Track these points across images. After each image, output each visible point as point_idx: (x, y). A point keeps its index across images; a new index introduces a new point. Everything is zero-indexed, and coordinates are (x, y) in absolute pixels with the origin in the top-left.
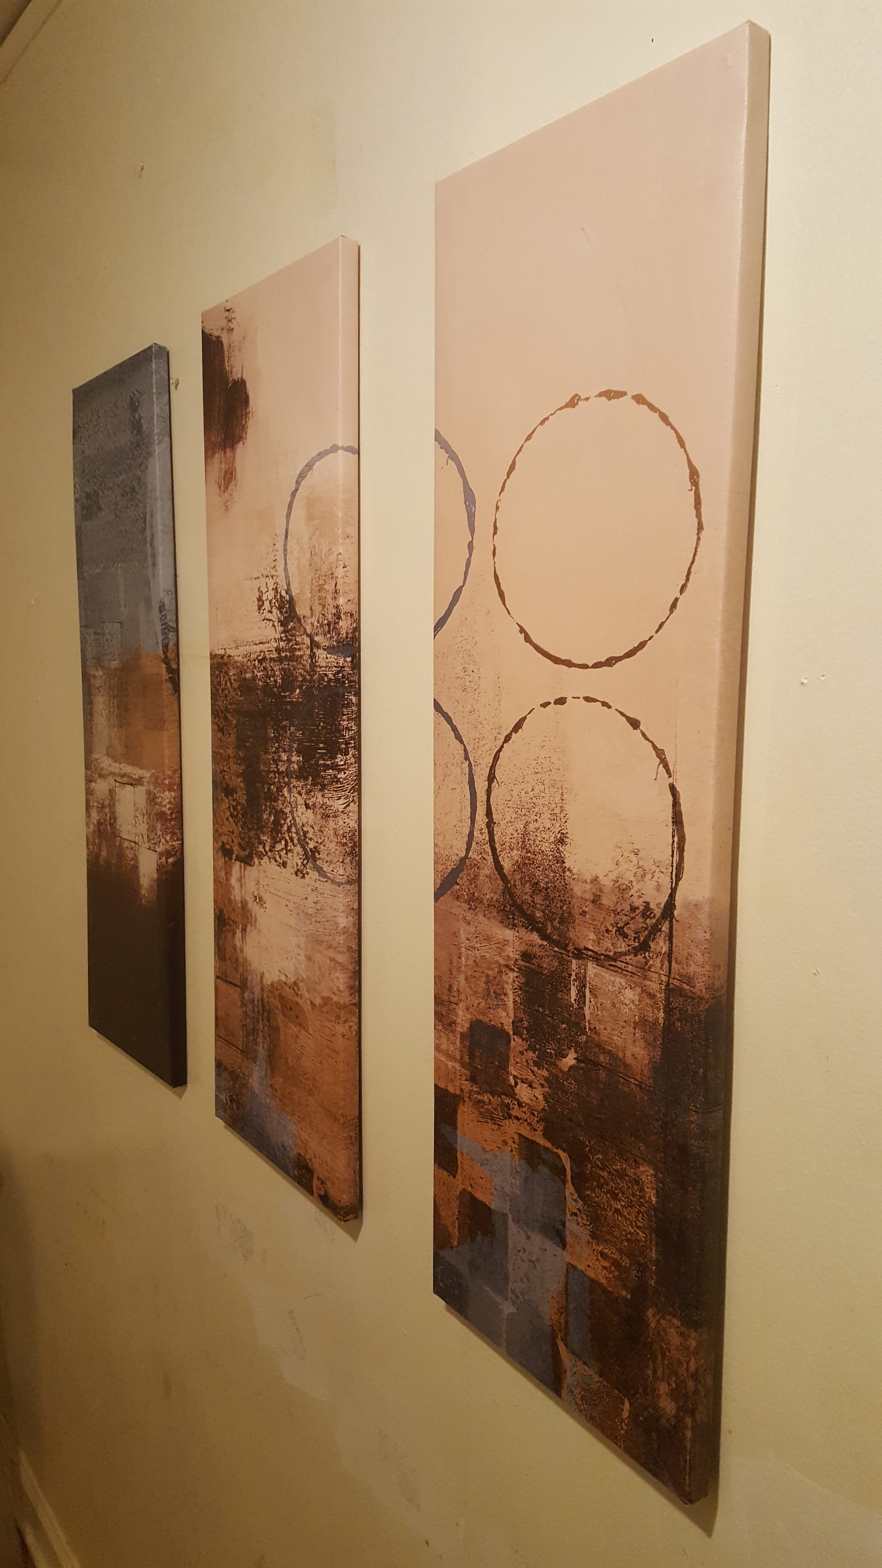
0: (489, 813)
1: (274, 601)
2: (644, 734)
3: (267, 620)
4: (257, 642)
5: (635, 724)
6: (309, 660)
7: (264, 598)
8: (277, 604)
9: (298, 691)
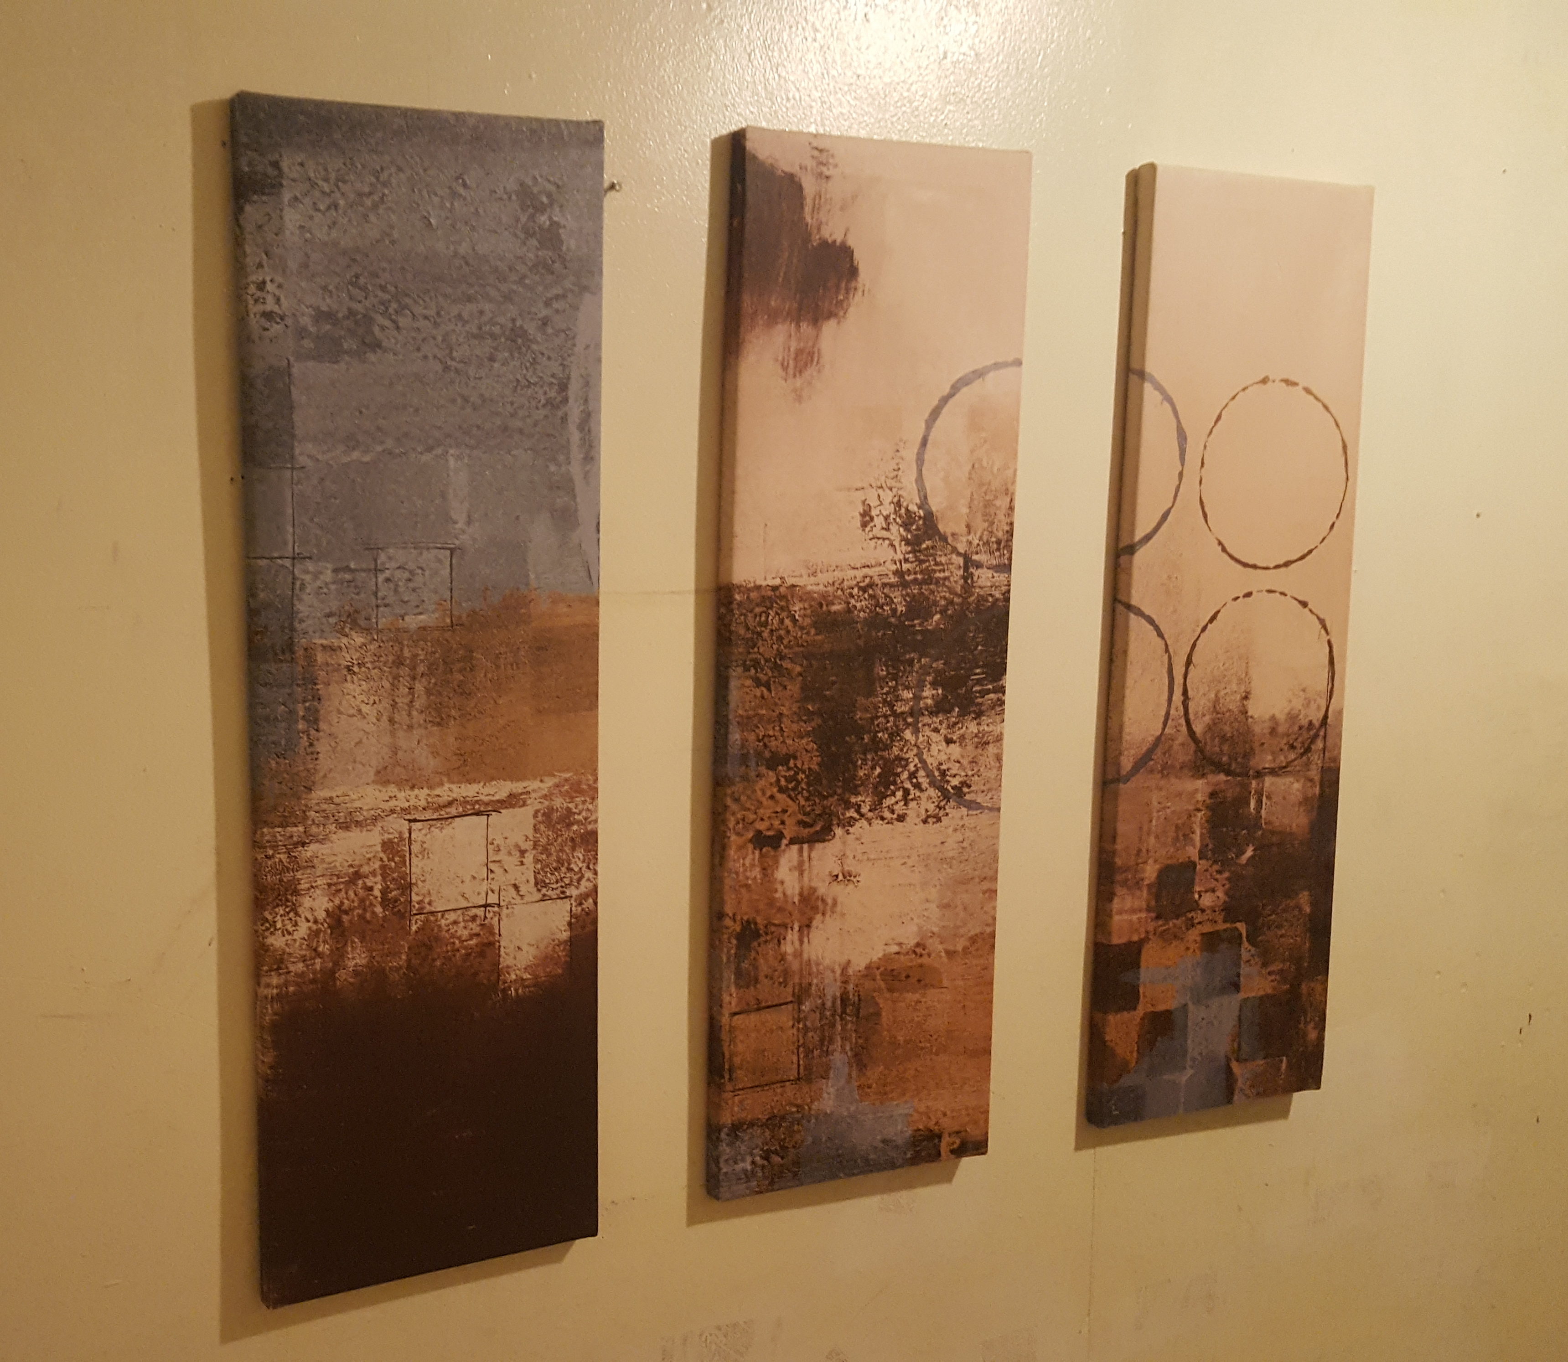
0: (1185, 692)
1: (893, 516)
2: (1311, 611)
3: (879, 538)
4: (858, 566)
5: (1304, 604)
6: (962, 581)
7: (874, 513)
8: (898, 520)
9: (937, 617)
